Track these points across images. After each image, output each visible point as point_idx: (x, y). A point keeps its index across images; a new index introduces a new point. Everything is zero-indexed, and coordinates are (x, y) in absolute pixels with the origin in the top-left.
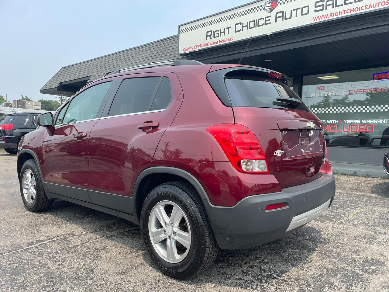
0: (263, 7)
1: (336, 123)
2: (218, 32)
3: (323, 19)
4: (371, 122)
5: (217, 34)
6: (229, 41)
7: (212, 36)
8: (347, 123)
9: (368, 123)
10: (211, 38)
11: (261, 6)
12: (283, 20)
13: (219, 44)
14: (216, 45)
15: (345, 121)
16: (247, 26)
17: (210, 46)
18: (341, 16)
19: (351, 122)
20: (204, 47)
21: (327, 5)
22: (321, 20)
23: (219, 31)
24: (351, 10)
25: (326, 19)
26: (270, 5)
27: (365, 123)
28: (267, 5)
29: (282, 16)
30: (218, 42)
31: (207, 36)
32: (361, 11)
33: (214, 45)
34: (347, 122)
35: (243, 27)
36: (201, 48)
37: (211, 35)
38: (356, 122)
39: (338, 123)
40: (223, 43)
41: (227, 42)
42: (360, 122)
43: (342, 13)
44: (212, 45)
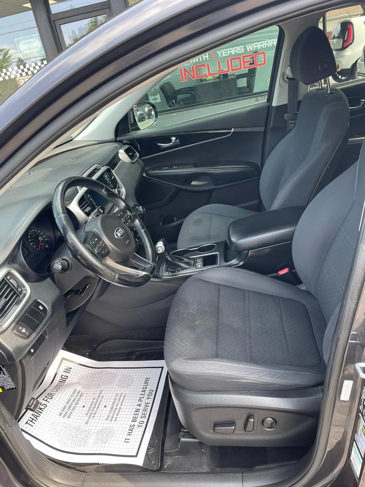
1: (204, 59)
4: (260, 46)
8: (224, 55)
9: (256, 48)
15: (219, 53)
19: (229, 52)
27: (251, 50)
34: (223, 53)
38: (237, 50)
39: (208, 59)
42: (243, 49)
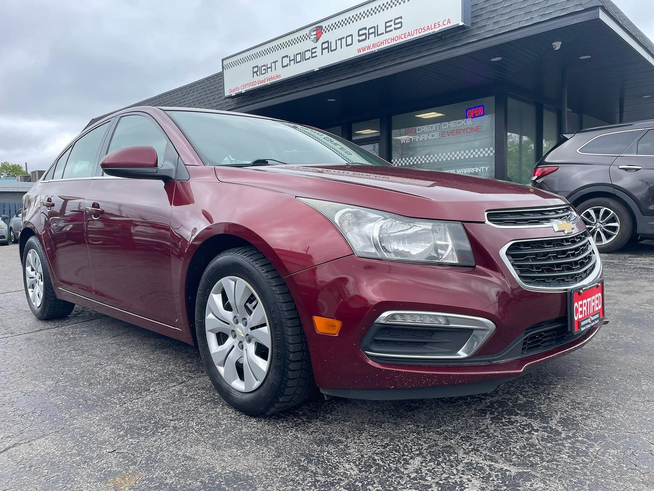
0: (308, 36)
2: (264, 68)
3: (367, 51)
5: (264, 70)
6: (277, 79)
7: (258, 73)
10: (258, 75)
11: (306, 35)
12: (328, 52)
13: (266, 83)
14: (264, 84)
16: (294, 60)
17: (257, 85)
18: (382, 46)
20: (251, 87)
21: (369, 34)
22: (365, 52)
23: (265, 66)
24: (391, 40)
25: (369, 51)
26: (315, 33)
28: (313, 33)
29: (328, 48)
30: (265, 80)
31: (254, 73)
32: (401, 40)
33: (262, 84)
35: (290, 61)
36: (248, 88)
37: (258, 71)
40: (270, 82)
41: (275, 80)
43: (383, 43)
44: (259, 85)
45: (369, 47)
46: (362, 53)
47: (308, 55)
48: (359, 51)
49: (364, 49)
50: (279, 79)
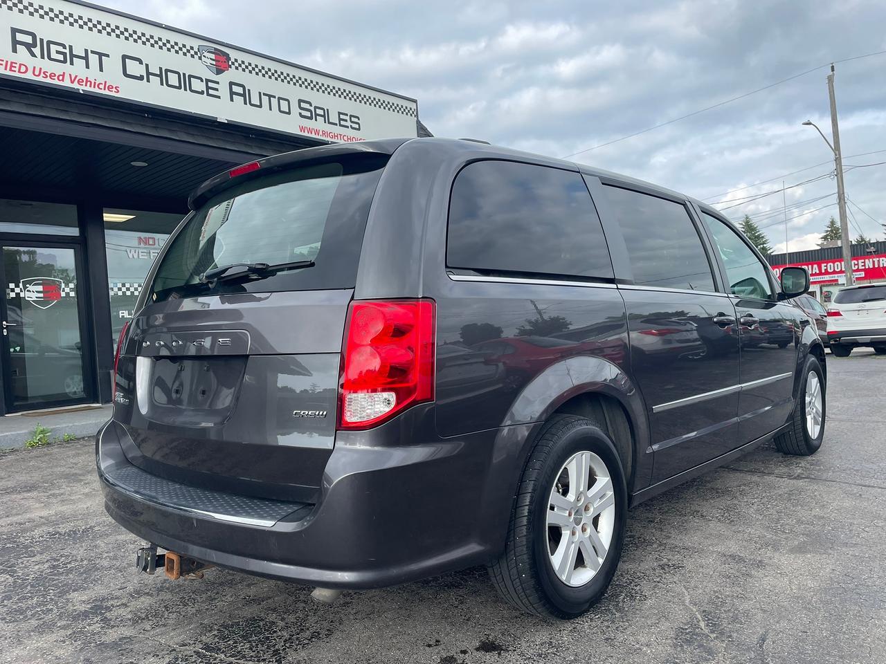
0: (196, 53)
2: (60, 49)
3: (314, 136)
5: (58, 52)
6: (107, 92)
7: (37, 51)
10: (33, 55)
11: (192, 48)
12: (245, 103)
13: (67, 83)
14: (56, 82)
16: (160, 76)
17: (29, 76)
21: (317, 115)
22: (309, 135)
23: (62, 45)
24: (348, 139)
26: (212, 56)
28: (207, 55)
29: (243, 96)
30: (63, 75)
31: (15, 42)
33: (48, 80)
35: (149, 73)
37: (35, 46)
40: (86, 88)
41: (96, 90)
43: (337, 137)
44: (40, 79)
45: (317, 132)
46: (306, 134)
47: (197, 85)
48: (302, 129)
49: (310, 131)
50: (113, 94)
